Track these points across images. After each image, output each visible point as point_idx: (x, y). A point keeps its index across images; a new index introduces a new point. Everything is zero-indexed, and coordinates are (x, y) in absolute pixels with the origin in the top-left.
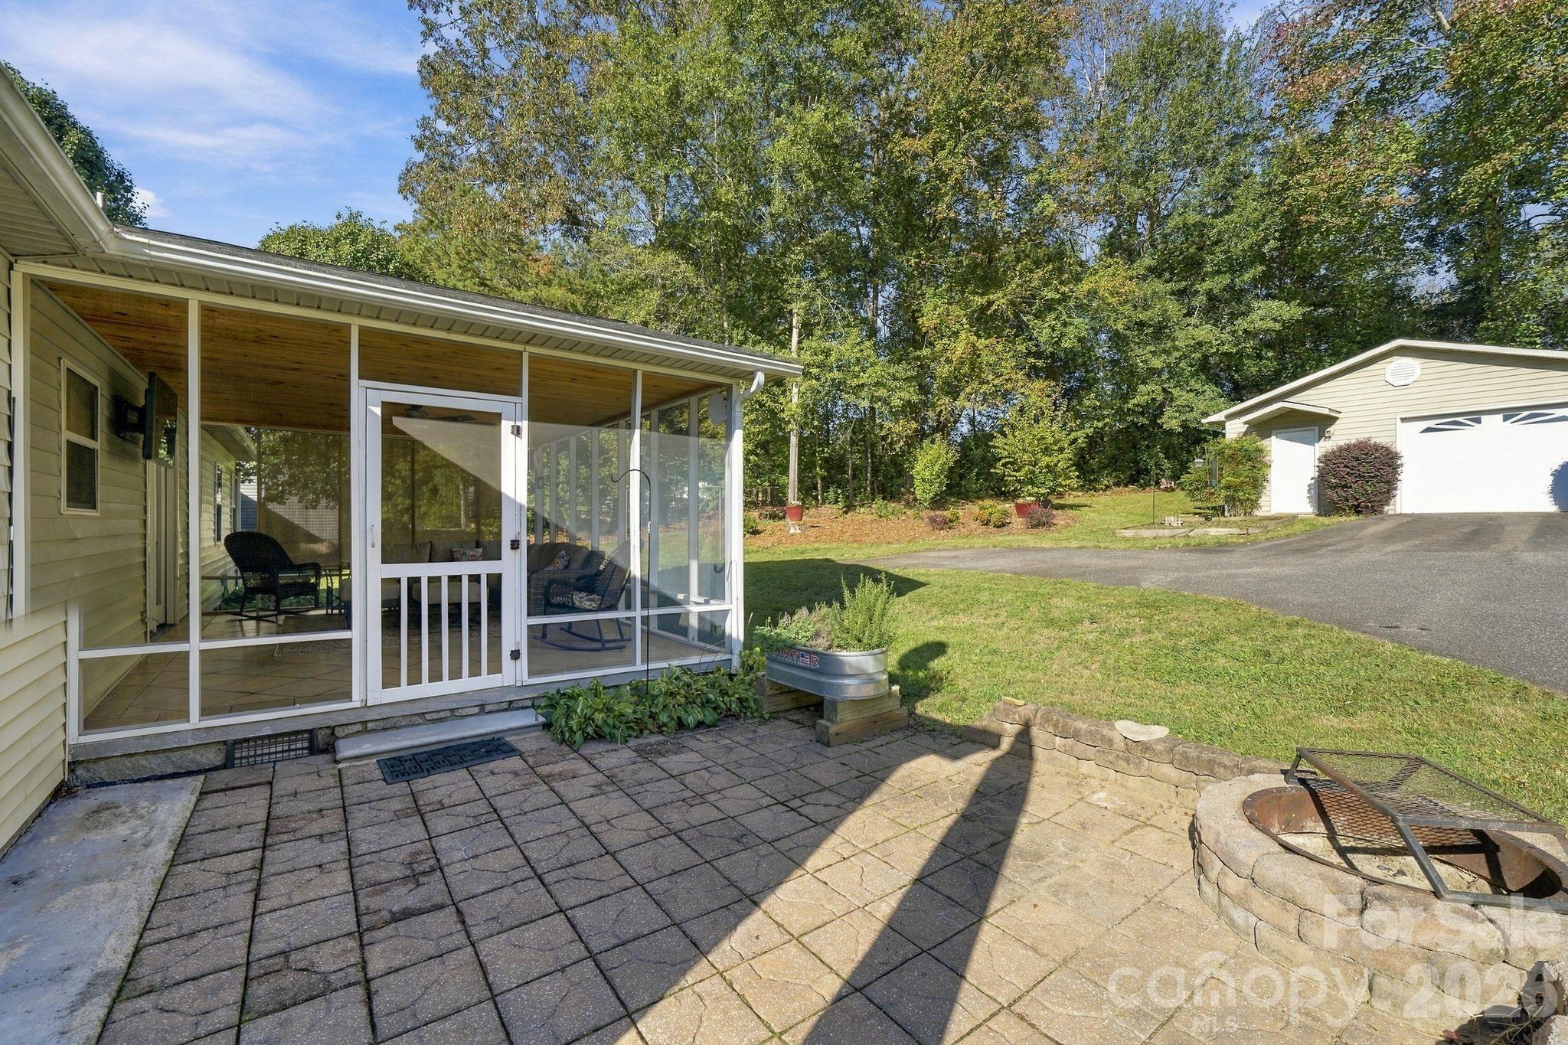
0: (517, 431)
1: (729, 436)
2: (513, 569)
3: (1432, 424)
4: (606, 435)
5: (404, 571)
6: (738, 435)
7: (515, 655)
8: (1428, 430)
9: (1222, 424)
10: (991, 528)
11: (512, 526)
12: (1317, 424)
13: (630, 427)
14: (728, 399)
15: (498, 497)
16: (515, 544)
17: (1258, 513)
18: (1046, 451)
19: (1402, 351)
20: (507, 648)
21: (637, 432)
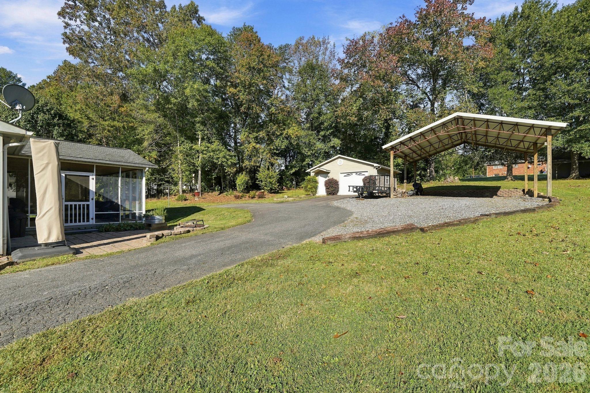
0: (93, 179)
1: (142, 179)
2: (92, 204)
3: (345, 174)
4: (112, 179)
5: (69, 203)
6: (144, 179)
7: (92, 219)
8: (345, 176)
9: (310, 172)
10: (250, 199)
11: (92, 196)
12: (326, 173)
13: (118, 177)
14: (142, 172)
15: (89, 190)
16: (92, 199)
17: (317, 195)
18: (270, 178)
19: (339, 157)
20: (91, 217)
21: (120, 178)
